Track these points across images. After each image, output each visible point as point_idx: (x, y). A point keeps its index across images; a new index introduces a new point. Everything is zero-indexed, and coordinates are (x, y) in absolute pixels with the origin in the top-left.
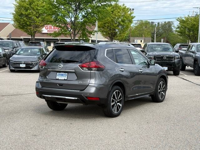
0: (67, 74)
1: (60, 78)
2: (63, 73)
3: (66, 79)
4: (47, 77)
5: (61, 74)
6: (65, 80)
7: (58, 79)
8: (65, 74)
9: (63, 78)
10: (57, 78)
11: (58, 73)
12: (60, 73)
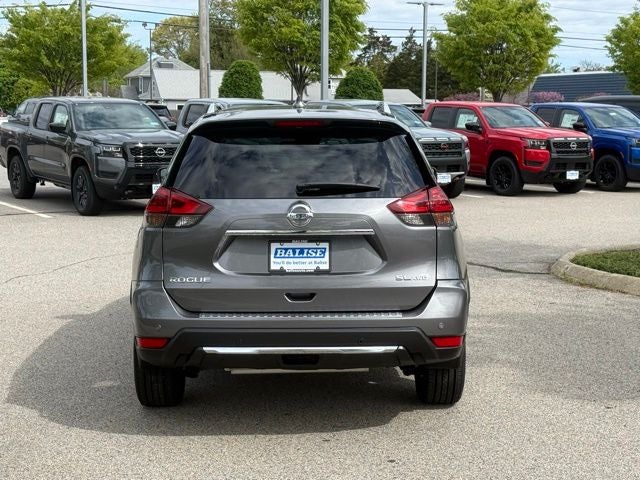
0: (326, 245)
1: (289, 268)
2: (305, 245)
3: (325, 267)
4: (217, 265)
5: (294, 250)
6: (318, 272)
7: (282, 272)
8: (313, 245)
9: (308, 264)
10: (274, 267)
11: (274, 246)
12: (286, 245)
